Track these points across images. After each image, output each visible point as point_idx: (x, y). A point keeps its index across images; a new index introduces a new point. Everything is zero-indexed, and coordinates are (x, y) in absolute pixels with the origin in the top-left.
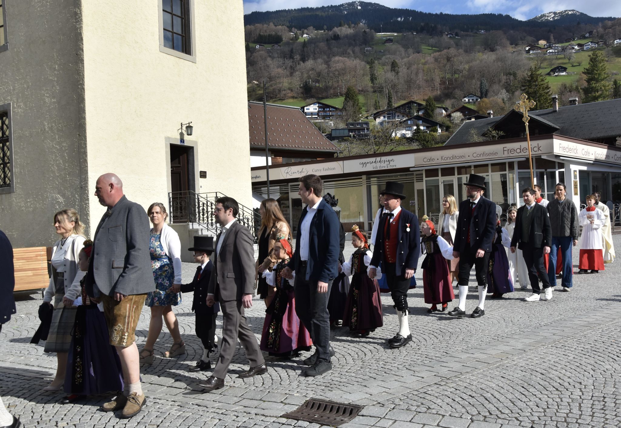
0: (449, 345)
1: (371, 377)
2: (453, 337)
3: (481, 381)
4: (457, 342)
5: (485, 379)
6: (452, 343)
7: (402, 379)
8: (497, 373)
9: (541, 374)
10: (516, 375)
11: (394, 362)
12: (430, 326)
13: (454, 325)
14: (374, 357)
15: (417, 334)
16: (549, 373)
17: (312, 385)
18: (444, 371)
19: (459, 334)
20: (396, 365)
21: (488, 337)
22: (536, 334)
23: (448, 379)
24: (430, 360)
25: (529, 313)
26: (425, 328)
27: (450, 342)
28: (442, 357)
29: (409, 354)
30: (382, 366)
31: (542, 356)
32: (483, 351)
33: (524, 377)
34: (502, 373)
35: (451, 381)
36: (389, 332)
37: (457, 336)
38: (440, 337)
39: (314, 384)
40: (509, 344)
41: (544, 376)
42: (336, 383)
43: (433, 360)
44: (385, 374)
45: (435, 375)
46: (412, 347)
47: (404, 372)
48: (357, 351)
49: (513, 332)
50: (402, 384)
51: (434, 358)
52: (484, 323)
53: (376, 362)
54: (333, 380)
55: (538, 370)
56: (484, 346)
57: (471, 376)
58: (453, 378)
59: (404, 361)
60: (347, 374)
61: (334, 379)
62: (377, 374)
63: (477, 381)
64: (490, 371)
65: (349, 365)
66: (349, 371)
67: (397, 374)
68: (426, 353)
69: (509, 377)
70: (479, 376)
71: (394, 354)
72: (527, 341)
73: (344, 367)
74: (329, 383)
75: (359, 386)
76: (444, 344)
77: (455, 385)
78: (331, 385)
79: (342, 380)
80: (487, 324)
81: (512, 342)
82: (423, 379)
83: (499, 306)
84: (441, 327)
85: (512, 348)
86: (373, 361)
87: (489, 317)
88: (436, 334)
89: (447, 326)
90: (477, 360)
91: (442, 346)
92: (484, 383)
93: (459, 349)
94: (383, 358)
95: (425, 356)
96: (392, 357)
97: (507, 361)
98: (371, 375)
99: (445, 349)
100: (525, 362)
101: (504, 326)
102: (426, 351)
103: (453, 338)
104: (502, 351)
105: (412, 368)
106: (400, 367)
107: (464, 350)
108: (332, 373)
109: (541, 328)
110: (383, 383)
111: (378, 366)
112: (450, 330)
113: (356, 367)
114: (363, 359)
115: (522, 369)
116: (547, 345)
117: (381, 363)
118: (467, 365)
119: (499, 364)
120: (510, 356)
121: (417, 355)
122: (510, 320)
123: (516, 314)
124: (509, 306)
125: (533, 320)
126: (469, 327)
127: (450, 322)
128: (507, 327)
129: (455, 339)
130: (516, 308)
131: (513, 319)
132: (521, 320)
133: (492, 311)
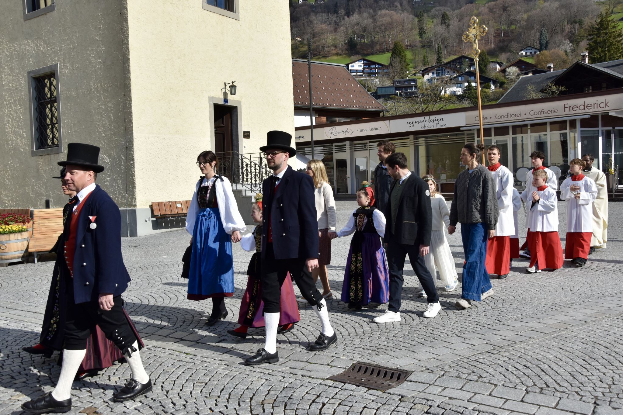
0: (502, 313)
1: (419, 343)
2: (506, 304)
3: (537, 351)
4: (511, 310)
5: (542, 349)
6: (505, 311)
7: (452, 346)
8: (554, 344)
9: (605, 347)
10: (576, 347)
11: (444, 328)
13: (507, 292)
14: (422, 323)
16: (615, 347)
17: (358, 349)
18: (496, 340)
19: (512, 301)
20: (445, 331)
21: (544, 305)
22: (599, 304)
23: (501, 348)
24: (482, 327)
25: (590, 282)
27: (503, 309)
28: (494, 324)
29: (458, 320)
30: (431, 331)
31: (606, 329)
32: (539, 321)
33: (585, 350)
34: (560, 344)
35: (504, 350)
37: (510, 303)
38: (492, 304)
39: (361, 347)
40: (567, 314)
41: (608, 350)
42: (383, 347)
43: (484, 328)
44: (434, 340)
45: (487, 343)
46: (463, 314)
47: (454, 339)
48: (405, 316)
49: (573, 302)
50: (452, 351)
51: (485, 325)
52: (540, 291)
53: (424, 327)
54: (380, 345)
55: (601, 342)
56: (539, 315)
57: (525, 346)
58: (506, 347)
59: (454, 327)
60: (394, 339)
61: (381, 343)
62: (425, 340)
63: (533, 351)
64: (547, 341)
65: (395, 330)
66: (397, 335)
67: (446, 340)
68: (477, 320)
69: (568, 349)
70: (535, 346)
71: (443, 320)
72: (589, 312)
73: (391, 332)
74: (376, 347)
75: (407, 351)
76: (496, 312)
77: (508, 354)
78: (378, 349)
79: (389, 345)
80: (543, 293)
81: (572, 312)
82: (474, 347)
85: (572, 318)
86: (421, 326)
87: (545, 284)
89: (500, 293)
90: (532, 329)
91: (494, 314)
92: (540, 353)
93: (513, 317)
94: (431, 324)
95: (476, 323)
96: (441, 323)
97: (565, 332)
98: (419, 341)
99: (497, 316)
100: (586, 334)
101: (563, 295)
102: (477, 318)
103: (507, 305)
104: (560, 321)
105: (462, 335)
106: (449, 333)
107: (517, 319)
108: (379, 337)
109: (604, 298)
110: (432, 349)
111: (427, 331)
112: (503, 297)
113: (404, 332)
114: (411, 324)
115: (583, 340)
116: (611, 316)
117: (429, 329)
118: (521, 334)
119: (557, 334)
120: (569, 327)
121: (467, 322)
122: (569, 288)
123: (576, 283)
124: (568, 274)
125: (596, 289)
126: (524, 295)
127: (503, 289)
128: (565, 296)
129: (508, 306)
130: (576, 277)
131: (572, 288)
132: (581, 289)
133: (549, 278)
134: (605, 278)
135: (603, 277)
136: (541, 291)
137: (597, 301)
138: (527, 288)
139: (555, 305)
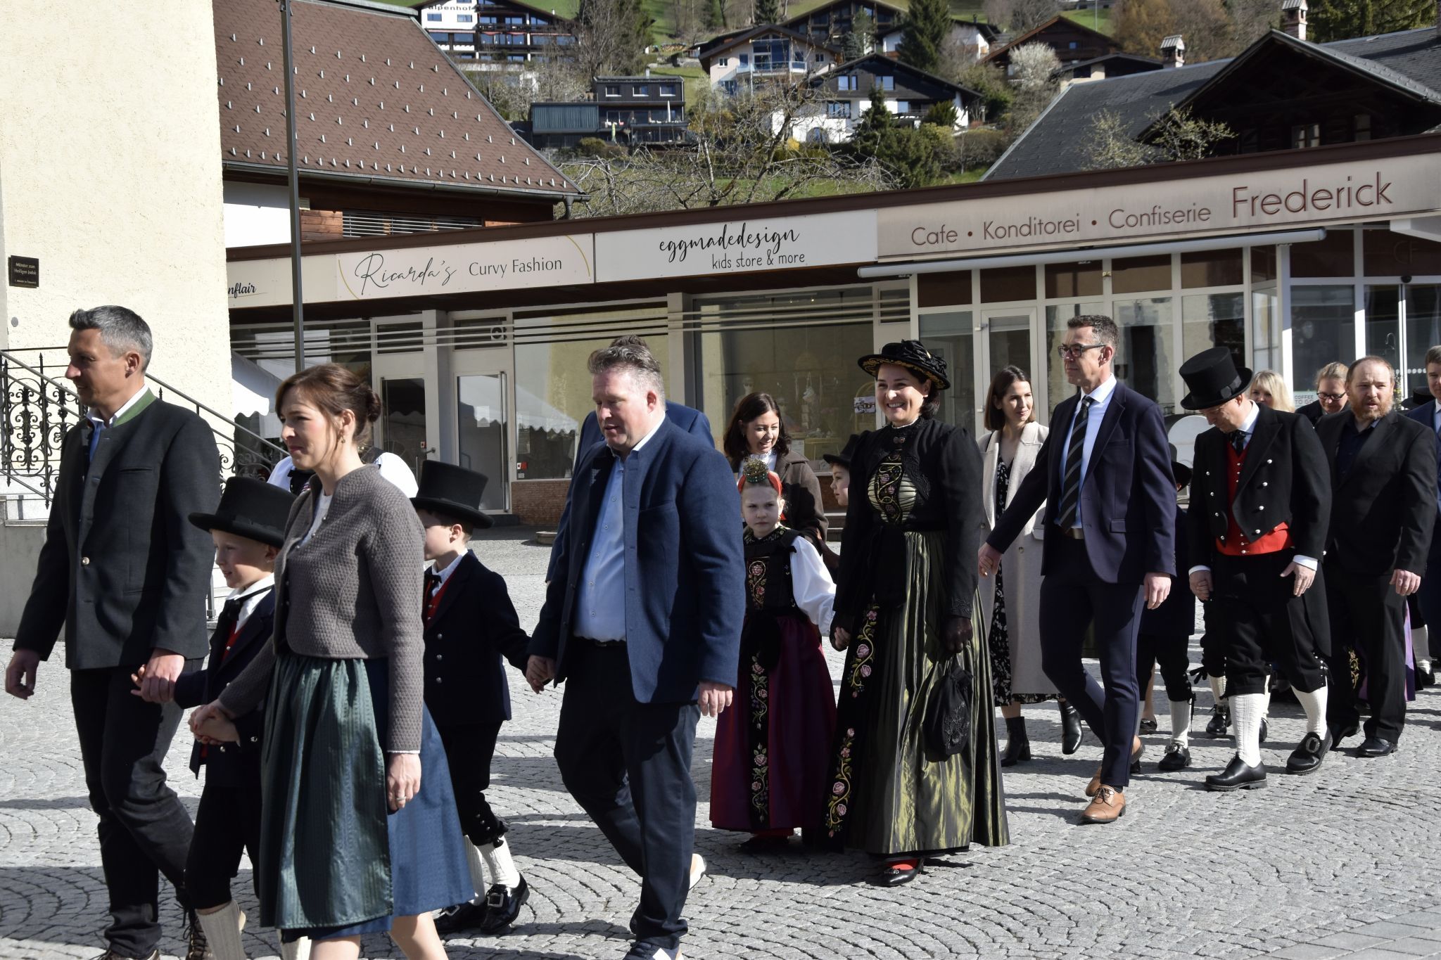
2: (1082, 934)
12: (984, 889)
13: (1078, 887)
15: (938, 921)
19: (1103, 922)
21: (1221, 937)
22: (1418, 932)
25: (1374, 847)
26: (964, 896)
36: (825, 911)
37: (1096, 931)
38: (1029, 934)
49: (1323, 923)
52: (1198, 882)
80: (1209, 888)
83: (1250, 814)
84: (1029, 893)
87: (1214, 857)
88: (1010, 923)
89: (1052, 889)
101: (1282, 897)
103: (1084, 938)
109: (1434, 909)
112: (1067, 908)
122: (1302, 871)
123: (1324, 851)
124: (1291, 816)
125: (1399, 875)
126: (1142, 898)
127: (1062, 875)
128: (1292, 899)
129: (1090, 943)
130: (1321, 827)
131: (1312, 869)
132: (1346, 875)
133: (1223, 834)
134: (1424, 831)
135: (1418, 830)
136: (1204, 883)
137: (1409, 918)
138: (1150, 872)
139: (1262, 935)
